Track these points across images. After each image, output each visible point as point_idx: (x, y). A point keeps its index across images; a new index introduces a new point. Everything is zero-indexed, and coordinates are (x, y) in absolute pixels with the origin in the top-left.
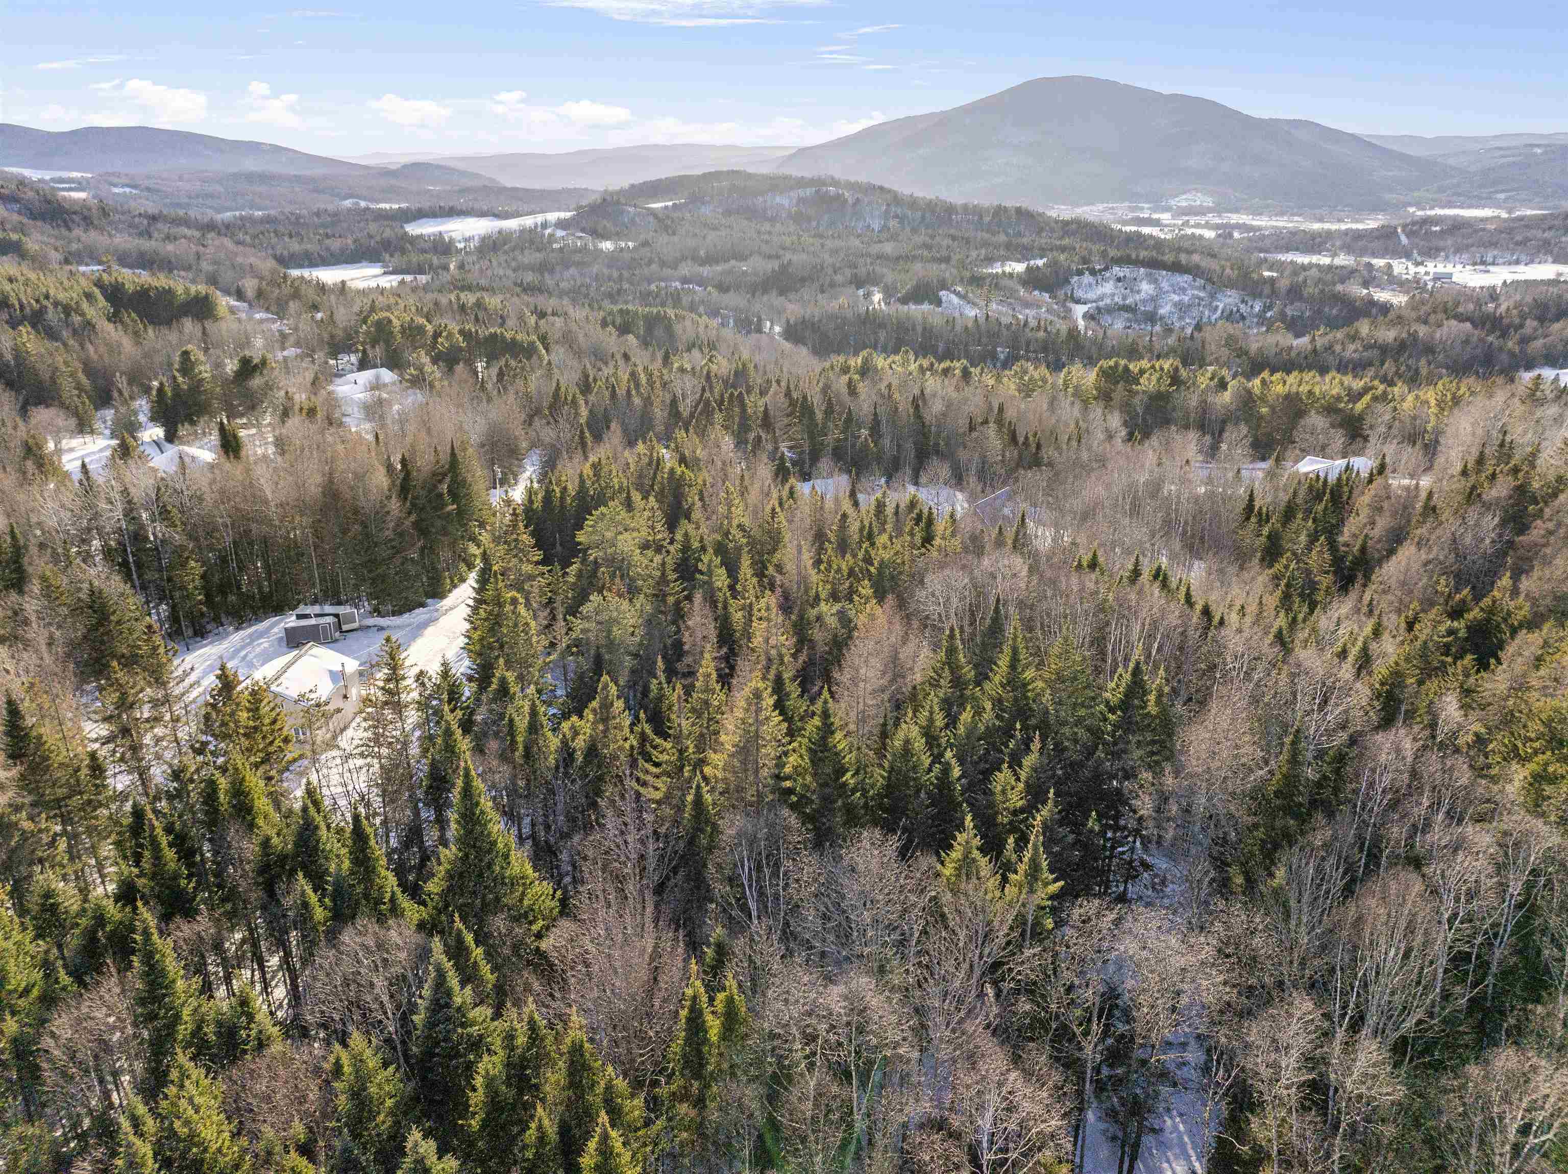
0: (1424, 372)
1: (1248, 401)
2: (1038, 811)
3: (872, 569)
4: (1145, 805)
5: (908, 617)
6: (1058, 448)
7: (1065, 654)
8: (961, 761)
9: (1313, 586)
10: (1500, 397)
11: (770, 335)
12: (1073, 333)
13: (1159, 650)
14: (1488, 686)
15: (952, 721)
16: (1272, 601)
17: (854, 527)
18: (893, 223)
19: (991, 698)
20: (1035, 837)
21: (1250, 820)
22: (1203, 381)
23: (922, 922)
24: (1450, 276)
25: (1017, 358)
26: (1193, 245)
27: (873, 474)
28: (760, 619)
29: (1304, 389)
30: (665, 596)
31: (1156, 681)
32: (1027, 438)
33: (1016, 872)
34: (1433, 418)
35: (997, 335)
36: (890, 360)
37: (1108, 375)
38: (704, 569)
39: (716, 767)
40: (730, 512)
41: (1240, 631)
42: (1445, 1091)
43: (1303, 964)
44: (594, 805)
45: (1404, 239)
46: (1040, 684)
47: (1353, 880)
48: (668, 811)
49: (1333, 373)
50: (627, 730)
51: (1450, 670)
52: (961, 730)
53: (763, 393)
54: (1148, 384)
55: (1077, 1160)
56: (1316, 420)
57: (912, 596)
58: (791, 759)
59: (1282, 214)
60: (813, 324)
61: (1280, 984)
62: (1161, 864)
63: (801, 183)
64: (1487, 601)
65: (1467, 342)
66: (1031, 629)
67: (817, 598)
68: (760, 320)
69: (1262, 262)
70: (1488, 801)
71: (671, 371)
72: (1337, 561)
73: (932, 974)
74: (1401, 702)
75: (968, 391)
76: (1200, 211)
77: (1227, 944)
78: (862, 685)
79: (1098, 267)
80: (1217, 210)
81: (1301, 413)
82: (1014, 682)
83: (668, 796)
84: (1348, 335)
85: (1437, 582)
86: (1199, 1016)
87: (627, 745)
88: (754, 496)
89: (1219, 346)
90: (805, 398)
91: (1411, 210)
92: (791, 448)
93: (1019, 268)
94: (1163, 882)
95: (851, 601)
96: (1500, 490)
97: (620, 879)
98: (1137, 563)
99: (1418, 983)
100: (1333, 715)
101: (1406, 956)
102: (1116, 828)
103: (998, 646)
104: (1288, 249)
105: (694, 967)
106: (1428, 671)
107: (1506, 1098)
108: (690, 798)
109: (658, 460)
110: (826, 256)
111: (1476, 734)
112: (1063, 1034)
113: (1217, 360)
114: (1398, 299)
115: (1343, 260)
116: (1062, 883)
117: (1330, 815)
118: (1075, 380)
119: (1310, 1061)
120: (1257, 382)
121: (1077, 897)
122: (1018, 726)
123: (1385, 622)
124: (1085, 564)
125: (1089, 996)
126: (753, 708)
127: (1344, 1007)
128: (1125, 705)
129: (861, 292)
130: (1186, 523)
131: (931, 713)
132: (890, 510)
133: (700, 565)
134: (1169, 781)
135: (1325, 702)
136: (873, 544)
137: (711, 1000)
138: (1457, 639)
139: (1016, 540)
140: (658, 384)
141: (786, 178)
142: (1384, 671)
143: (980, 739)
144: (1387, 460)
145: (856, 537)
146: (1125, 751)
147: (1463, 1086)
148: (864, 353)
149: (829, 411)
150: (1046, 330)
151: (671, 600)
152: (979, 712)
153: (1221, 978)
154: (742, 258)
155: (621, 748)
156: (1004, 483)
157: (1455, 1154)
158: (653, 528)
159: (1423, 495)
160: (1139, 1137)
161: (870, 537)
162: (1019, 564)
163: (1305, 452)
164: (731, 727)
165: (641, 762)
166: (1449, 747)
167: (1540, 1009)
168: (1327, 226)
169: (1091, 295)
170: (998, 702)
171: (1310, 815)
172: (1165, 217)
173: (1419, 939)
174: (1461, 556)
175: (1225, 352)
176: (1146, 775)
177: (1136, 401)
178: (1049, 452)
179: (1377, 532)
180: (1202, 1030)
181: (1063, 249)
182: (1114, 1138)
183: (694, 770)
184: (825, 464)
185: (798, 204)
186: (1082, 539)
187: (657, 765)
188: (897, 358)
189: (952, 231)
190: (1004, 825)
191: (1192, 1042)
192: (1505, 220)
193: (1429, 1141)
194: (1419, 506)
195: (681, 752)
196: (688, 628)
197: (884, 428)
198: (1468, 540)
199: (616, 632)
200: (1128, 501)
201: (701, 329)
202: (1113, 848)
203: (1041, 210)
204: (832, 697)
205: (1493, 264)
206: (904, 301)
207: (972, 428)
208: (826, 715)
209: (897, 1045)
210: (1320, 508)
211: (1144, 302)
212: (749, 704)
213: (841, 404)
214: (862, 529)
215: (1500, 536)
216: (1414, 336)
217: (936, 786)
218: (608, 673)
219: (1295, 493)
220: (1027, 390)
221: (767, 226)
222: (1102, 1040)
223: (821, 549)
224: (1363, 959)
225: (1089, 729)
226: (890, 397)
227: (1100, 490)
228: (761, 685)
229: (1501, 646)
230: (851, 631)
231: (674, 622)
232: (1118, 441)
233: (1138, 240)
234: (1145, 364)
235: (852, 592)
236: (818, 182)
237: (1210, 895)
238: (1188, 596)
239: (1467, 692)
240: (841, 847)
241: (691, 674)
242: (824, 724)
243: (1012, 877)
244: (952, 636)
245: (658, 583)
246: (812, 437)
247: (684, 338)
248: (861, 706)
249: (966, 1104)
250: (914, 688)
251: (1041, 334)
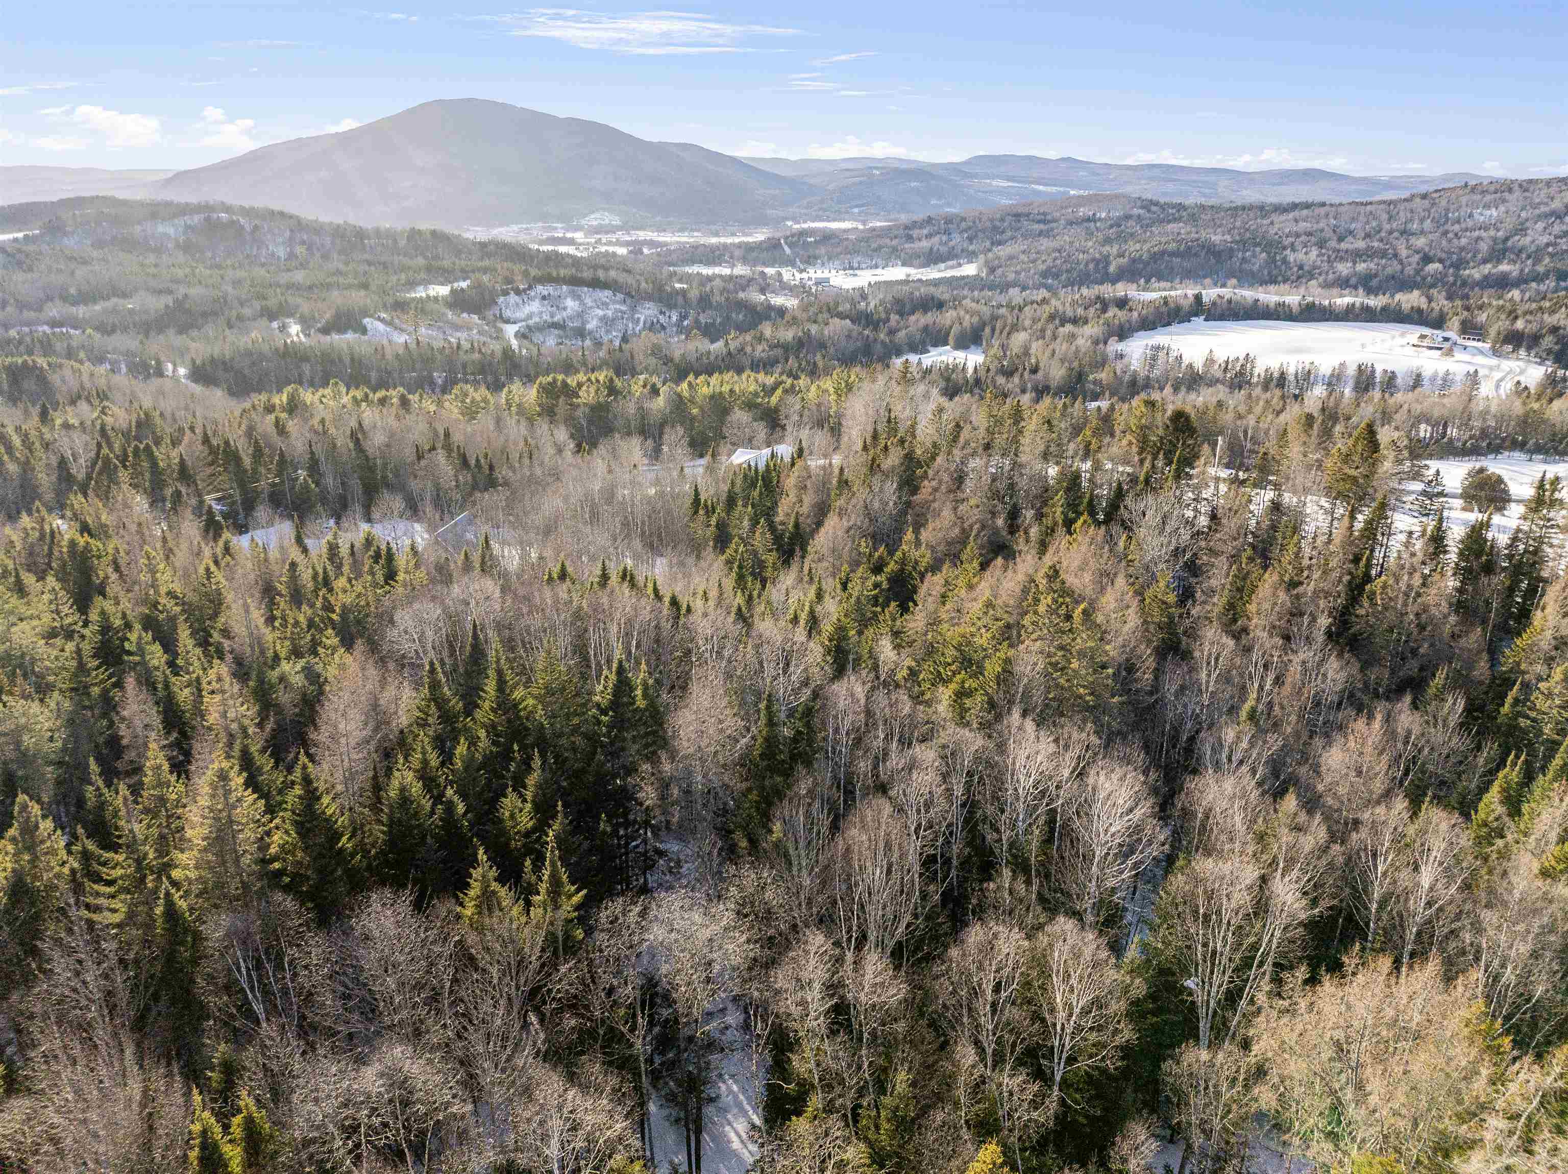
0: (820, 364)
1: (679, 404)
2: (550, 826)
3: (334, 616)
4: (649, 795)
5: (383, 660)
6: (512, 468)
7: (550, 668)
8: (464, 796)
9: (762, 564)
10: (881, 380)
11: (175, 378)
12: (507, 353)
13: (638, 647)
14: (911, 625)
15: (447, 758)
16: (729, 583)
17: (306, 576)
18: (300, 250)
19: (484, 726)
20: (551, 853)
21: (744, 785)
22: (637, 388)
23: (451, 971)
24: (827, 280)
25: (455, 382)
26: (607, 262)
27: (318, 516)
28: (213, 692)
29: (726, 388)
30: (86, 687)
31: (640, 677)
32: (478, 460)
33: (538, 893)
34: (833, 404)
35: (433, 359)
36: (319, 394)
37: (549, 391)
38: (133, 648)
39: (186, 868)
40: (155, 580)
41: (705, 615)
42: (937, 977)
43: (810, 902)
44: (34, 952)
45: (787, 250)
46: (531, 701)
47: (836, 818)
48: (136, 932)
49: (748, 372)
50: (63, 854)
51: (881, 618)
52: (459, 764)
53: (175, 443)
54: (587, 396)
55: (648, 1153)
56: (740, 416)
57: (383, 637)
58: (275, 838)
59: (682, 230)
60: (224, 363)
61: (794, 927)
62: (673, 847)
63: (184, 210)
64: (899, 554)
65: (849, 337)
66: (512, 649)
67: (276, 658)
68: (159, 362)
69: (672, 275)
70: (927, 722)
71: (53, 428)
72: (778, 538)
73: (470, 1021)
74: (848, 652)
75: (410, 419)
76: (611, 230)
77: (743, 905)
78: (343, 741)
79: (522, 287)
80: (625, 227)
81: (725, 411)
82: (506, 705)
83: (131, 915)
84: (754, 338)
85: (859, 545)
86: (731, 978)
87: (66, 870)
88: (181, 557)
89: (646, 356)
90: (227, 443)
91: (789, 223)
92: (218, 500)
93: (443, 291)
94: (678, 863)
95: (316, 654)
96: (893, 459)
97: (84, 1028)
98: (604, 569)
99: (902, 892)
100: (796, 673)
101: (889, 872)
102: (627, 824)
103: (482, 672)
104: (693, 261)
105: (197, 1098)
106: (864, 623)
107: (981, 968)
108: (159, 910)
109: (52, 533)
110: (230, 289)
111: (909, 668)
112: (613, 1036)
113: (646, 369)
114: (790, 302)
115: (741, 270)
116: (585, 892)
117: (808, 764)
118: (516, 399)
119: (832, 987)
120: (685, 385)
121: (601, 901)
122: (516, 747)
123: (824, 587)
124: (555, 576)
125: (628, 992)
126: (220, 792)
127: (849, 931)
128: (615, 704)
129: (275, 325)
130: (643, 523)
131: (424, 753)
132: (344, 551)
133: (127, 645)
134: (667, 767)
135: (788, 665)
136: (331, 590)
137: (226, 1128)
138: (882, 590)
139: (483, 563)
140: (37, 445)
141: (168, 204)
142: (830, 628)
143: (479, 770)
144: (804, 444)
145: (310, 585)
146: (623, 749)
147: (949, 969)
148: (289, 389)
149: (258, 453)
150: (480, 351)
151: (96, 691)
152: (473, 742)
153: (744, 937)
154: (124, 295)
155: (58, 876)
156: (462, 508)
157: (953, 1028)
158: (58, 612)
159: (836, 471)
160: (699, 1109)
161: (327, 583)
162: (491, 586)
163: (736, 445)
164: (196, 819)
165: (88, 884)
166: (891, 684)
167: (992, 885)
168: (723, 240)
169: (519, 315)
170: (491, 728)
171: (791, 768)
172: (579, 236)
173: (896, 855)
174: (872, 520)
175: (652, 361)
176: (646, 767)
177: (579, 413)
178: (502, 472)
179: (805, 509)
180: (737, 991)
181: (485, 270)
182: (677, 1121)
183: (159, 878)
184: (262, 512)
185: (184, 233)
186: (548, 553)
187: (110, 883)
188: (328, 391)
189: (366, 256)
190: (518, 850)
191: (730, 1006)
192: (863, 231)
193: (932, 1024)
194: (835, 481)
195: (138, 862)
196: (123, 719)
197: (323, 468)
198: (876, 505)
199: (27, 740)
200: (587, 510)
201: (85, 378)
202: (627, 844)
203: (456, 232)
204: (312, 760)
205: (859, 268)
206: (326, 331)
207: (420, 457)
208: (307, 781)
209: (448, 1105)
210: (756, 493)
211: (571, 318)
212: (215, 788)
213: (269, 445)
214: (315, 577)
215: (900, 498)
216: (808, 334)
217: (442, 827)
218: (25, 791)
219: (733, 483)
220: (470, 413)
221: (151, 259)
222: (649, 1030)
223: (272, 604)
224: (857, 884)
225: (585, 736)
226: (325, 433)
227: (559, 502)
228: (225, 765)
229: (915, 590)
230: (321, 686)
231: (105, 715)
232: (568, 454)
233: (557, 259)
234: (581, 377)
235: (315, 645)
236: (206, 208)
237: (720, 864)
238: (656, 590)
239: (896, 634)
240: (350, 917)
241: (138, 770)
242: (308, 792)
243: (536, 899)
244: (432, 671)
245: (75, 675)
246: (242, 485)
247: (64, 388)
248: (346, 763)
249: (530, 1140)
250: (402, 732)
251: (476, 356)
